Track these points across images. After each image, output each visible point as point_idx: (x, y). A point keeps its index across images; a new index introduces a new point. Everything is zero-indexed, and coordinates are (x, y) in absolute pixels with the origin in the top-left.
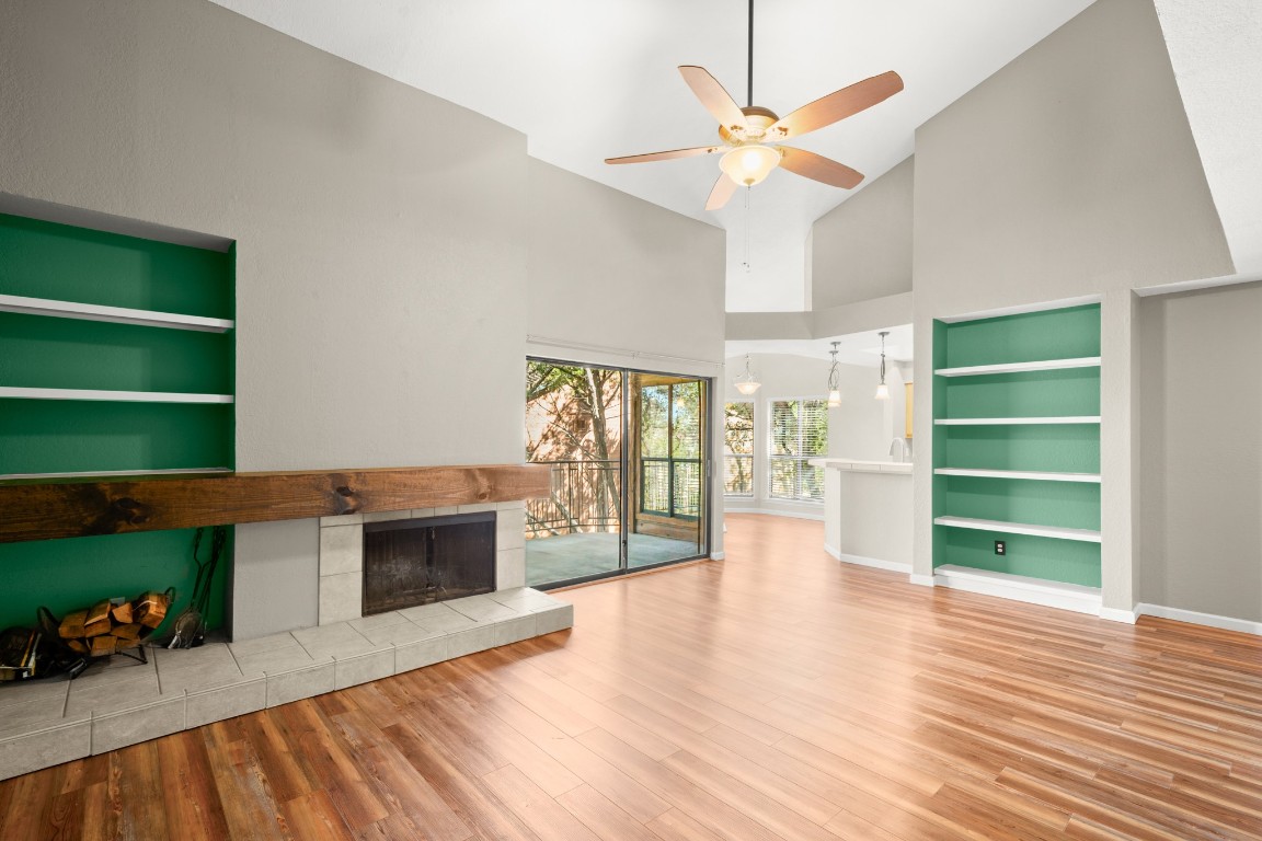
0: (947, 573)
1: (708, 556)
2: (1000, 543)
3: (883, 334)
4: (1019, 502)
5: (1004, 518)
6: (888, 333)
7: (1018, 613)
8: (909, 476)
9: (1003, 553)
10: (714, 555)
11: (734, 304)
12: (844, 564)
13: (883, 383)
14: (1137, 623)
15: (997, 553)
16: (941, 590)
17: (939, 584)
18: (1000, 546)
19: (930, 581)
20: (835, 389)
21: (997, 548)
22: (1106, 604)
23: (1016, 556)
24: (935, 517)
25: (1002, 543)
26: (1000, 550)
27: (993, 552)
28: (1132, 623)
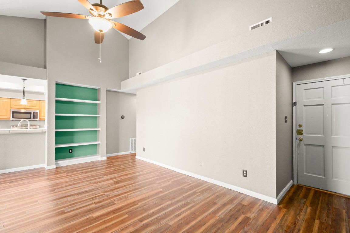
2: (70, 149)
4: (76, 137)
5: (72, 142)
6: (26, 80)
7: (88, 165)
13: (24, 98)
15: (70, 152)
16: (58, 168)
17: (57, 166)
19: (54, 167)
21: (70, 151)
22: (101, 157)
23: (75, 152)
24: (55, 145)
25: (71, 149)
26: (71, 152)
27: (69, 152)
28: (106, 159)
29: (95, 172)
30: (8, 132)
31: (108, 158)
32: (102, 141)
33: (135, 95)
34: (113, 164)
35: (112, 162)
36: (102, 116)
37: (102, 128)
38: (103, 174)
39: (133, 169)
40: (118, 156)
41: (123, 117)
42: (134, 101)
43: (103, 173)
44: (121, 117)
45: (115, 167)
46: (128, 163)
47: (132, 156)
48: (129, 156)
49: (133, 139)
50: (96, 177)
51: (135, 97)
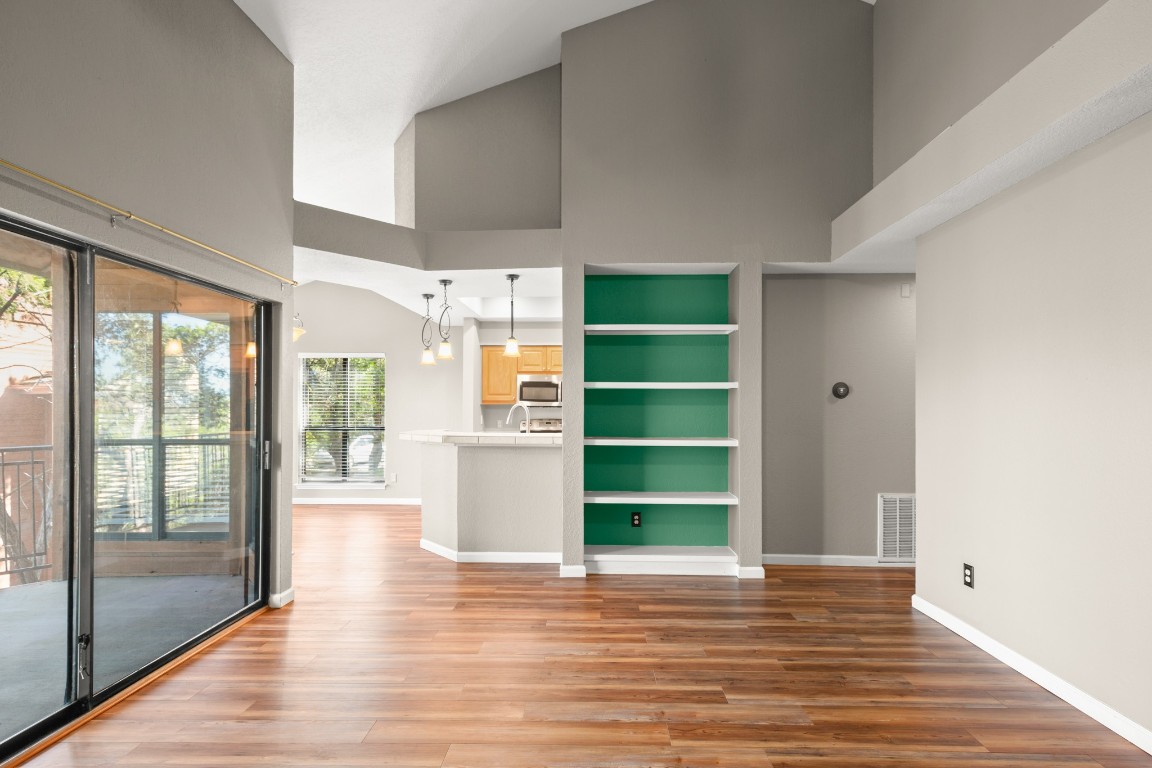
0: (598, 557)
1: (265, 601)
2: (635, 515)
3: (512, 277)
4: (654, 470)
5: (639, 488)
8: (558, 448)
9: (639, 525)
10: (277, 599)
11: (305, 191)
12: (463, 567)
13: (512, 337)
14: (766, 577)
15: (634, 525)
16: (592, 578)
17: (590, 572)
18: (636, 517)
19: (579, 571)
20: (445, 340)
21: (633, 520)
22: (743, 563)
23: (651, 528)
24: (586, 495)
25: (638, 514)
26: (636, 522)
27: (630, 525)
28: (763, 577)
29: (699, 648)
30: (475, 441)
31: (770, 570)
32: (744, 496)
33: (910, 277)
34: (788, 616)
35: (785, 605)
36: (745, 385)
37: (744, 440)
38: (729, 674)
39: (901, 694)
40: (819, 569)
41: (840, 392)
42: (903, 309)
43: (733, 667)
44: (829, 391)
45: (799, 643)
46: (867, 633)
47: (888, 583)
48: (871, 583)
49: (897, 496)
50: (697, 682)
51: (906, 289)
